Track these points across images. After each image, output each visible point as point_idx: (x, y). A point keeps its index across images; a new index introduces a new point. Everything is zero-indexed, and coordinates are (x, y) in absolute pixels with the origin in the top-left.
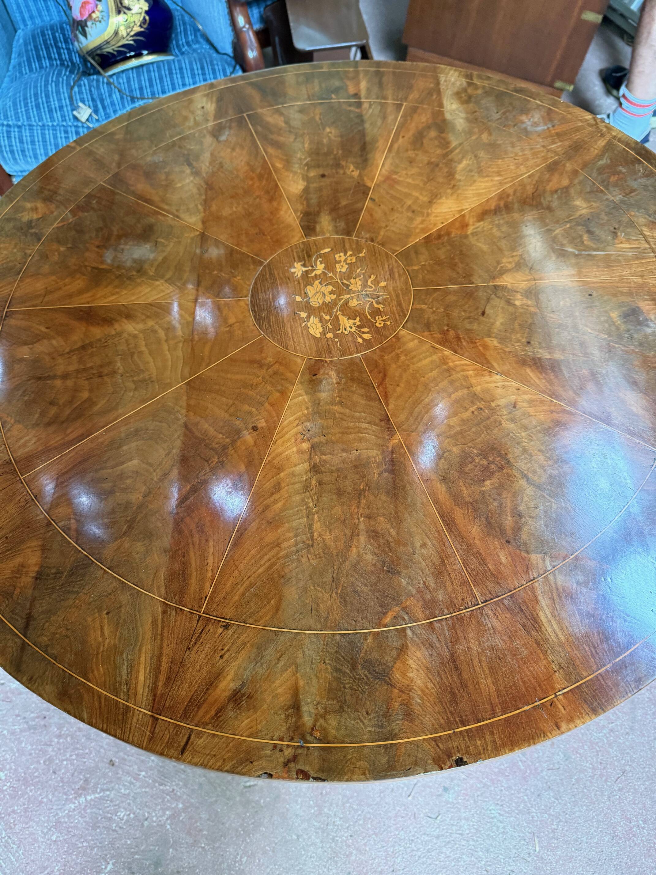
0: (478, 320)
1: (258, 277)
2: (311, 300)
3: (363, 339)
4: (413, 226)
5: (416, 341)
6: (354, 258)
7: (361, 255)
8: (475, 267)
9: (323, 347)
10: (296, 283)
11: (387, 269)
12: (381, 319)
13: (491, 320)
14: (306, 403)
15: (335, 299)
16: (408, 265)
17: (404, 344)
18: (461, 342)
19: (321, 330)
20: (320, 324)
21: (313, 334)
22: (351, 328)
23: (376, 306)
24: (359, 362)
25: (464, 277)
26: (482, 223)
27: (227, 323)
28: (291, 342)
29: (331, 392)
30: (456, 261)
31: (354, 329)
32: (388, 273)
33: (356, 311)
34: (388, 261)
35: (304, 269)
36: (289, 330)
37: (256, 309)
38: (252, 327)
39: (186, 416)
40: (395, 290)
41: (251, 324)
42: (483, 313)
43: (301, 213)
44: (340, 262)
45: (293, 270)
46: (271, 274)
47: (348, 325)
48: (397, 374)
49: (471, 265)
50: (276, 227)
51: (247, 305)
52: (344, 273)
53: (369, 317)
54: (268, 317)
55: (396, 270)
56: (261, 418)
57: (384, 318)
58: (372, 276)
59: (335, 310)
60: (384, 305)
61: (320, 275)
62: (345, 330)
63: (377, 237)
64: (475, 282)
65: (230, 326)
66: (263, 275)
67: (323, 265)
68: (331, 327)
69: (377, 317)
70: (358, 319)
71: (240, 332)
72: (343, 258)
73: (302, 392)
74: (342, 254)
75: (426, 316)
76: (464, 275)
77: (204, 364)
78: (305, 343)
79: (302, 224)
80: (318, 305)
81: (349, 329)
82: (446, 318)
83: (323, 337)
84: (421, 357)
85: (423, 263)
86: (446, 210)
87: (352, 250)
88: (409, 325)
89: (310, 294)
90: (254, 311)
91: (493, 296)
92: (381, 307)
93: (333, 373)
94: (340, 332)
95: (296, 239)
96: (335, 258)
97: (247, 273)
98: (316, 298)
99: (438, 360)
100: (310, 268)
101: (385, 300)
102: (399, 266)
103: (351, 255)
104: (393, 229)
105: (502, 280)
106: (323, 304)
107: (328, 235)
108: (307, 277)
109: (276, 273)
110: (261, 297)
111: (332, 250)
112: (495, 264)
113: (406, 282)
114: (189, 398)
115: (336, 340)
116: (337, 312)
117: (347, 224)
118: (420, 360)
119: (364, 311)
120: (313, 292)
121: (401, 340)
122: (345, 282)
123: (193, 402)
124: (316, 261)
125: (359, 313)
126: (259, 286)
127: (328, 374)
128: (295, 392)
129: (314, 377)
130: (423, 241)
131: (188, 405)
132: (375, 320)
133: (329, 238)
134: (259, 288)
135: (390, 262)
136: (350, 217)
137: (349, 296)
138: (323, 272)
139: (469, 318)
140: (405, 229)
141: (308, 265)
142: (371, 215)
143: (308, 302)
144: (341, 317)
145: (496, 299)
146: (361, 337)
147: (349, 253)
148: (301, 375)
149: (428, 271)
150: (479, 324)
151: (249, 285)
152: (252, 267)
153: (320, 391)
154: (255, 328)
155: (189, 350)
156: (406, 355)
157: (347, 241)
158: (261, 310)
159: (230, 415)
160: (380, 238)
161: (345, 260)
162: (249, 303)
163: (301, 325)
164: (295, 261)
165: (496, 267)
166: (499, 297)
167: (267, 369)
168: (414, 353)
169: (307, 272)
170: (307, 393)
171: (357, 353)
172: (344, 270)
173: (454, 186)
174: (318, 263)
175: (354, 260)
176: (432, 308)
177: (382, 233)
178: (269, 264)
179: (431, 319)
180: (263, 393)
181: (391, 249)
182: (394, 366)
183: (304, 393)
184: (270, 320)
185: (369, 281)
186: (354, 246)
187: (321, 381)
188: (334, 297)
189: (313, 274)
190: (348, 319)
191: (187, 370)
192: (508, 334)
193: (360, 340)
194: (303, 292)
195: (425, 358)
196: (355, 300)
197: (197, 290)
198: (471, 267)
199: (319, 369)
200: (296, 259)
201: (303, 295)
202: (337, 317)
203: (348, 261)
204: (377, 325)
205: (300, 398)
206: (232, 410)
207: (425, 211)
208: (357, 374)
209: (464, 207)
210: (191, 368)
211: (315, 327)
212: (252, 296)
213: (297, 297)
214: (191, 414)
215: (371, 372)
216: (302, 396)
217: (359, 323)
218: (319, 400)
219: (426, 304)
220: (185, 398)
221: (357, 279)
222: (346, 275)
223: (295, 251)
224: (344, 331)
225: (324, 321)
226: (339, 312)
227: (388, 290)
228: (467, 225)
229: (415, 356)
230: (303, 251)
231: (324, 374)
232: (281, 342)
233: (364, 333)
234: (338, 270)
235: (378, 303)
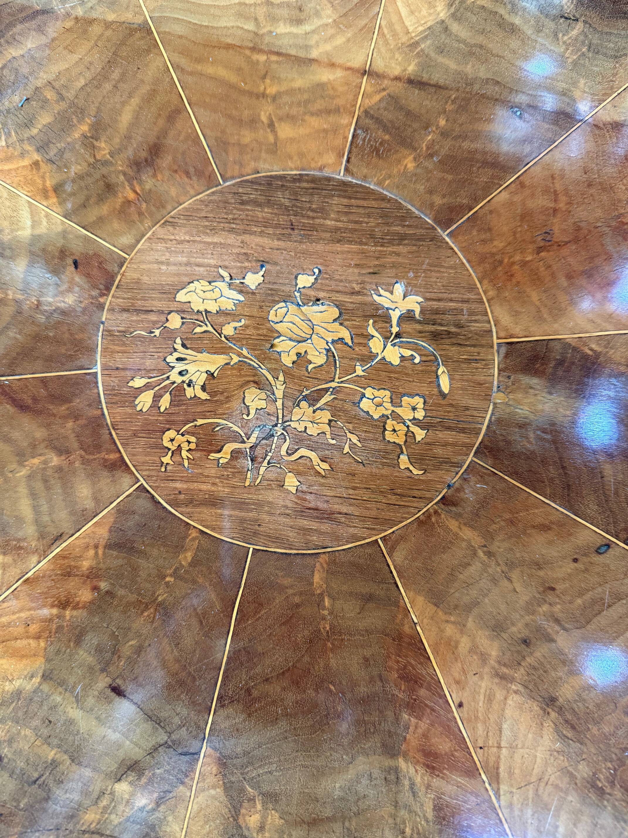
0: (103, 670)
1: (400, 207)
2: (292, 308)
3: (140, 390)
4: (470, 623)
5: (89, 504)
6: (401, 441)
7: (404, 458)
8: (273, 732)
9: (144, 299)
10: (357, 288)
11: (336, 507)
12: (185, 446)
13: (90, 701)
14: (12, 231)
15: (278, 361)
16: (332, 562)
17: (92, 476)
18: (52, 606)
19: (197, 305)
20: (213, 308)
21: (191, 287)
22: (181, 373)
23: (229, 447)
24: (79, 363)
25: (248, 691)
26: (430, 814)
27: (281, 119)
28: (182, 236)
29: (20, 286)
30: (311, 692)
31: (174, 376)
32: (322, 505)
33: (228, 399)
34: (363, 518)
35: (395, 316)
36: (216, 240)
37: (305, 185)
38: (253, 164)
39: (68, 14)
40: (259, 505)
41: (262, 165)
42: (118, 691)
43: (597, 355)
44: (395, 401)
45: (399, 289)
46: (402, 238)
47: (191, 368)
48: (16, 435)
49: (283, 724)
50: (563, 282)
51: (321, 169)
52: (357, 404)
53: (200, 422)
54: (269, 203)
55: (326, 527)
56: (10, 141)
57: (184, 454)
58: (326, 466)
59: (245, 352)
60: (225, 466)
61: (366, 345)
62: (179, 359)
63: (457, 516)
64: (222, 713)
65: (271, 125)
66: (403, 218)
67: (396, 361)
68: (198, 330)
69: (193, 439)
70: (204, 396)
71: (247, 140)
72: (407, 414)
73: (43, 229)
74: (420, 414)
75: (155, 552)
76: (255, 693)
77: (183, 62)
78: (168, 264)
79: (558, 347)
80: (271, 317)
81: (180, 367)
82: (133, 597)
83: (174, 306)
84: (42, 501)
85: (327, 602)
86: (507, 732)
87: (428, 444)
88: (143, 504)
89: (311, 310)
90: (299, 178)
91: (162, 737)
92: (224, 456)
93: (70, 300)
94: (178, 346)
95: (506, 319)
96: (412, 396)
97: (421, 188)
98: (297, 320)
99: (20, 534)
100: (395, 329)
101: (242, 473)
102: (338, 539)
103: (409, 435)
104: (475, 568)
105: (211, 780)
106: (272, 330)
107: (498, 398)
108: (367, 317)
109: (401, 249)
110: (336, 200)
111: (443, 396)
112: (266, 788)
113: (278, 540)
114: (108, 25)
115: (157, 332)
116: (239, 355)
117: (530, 456)
118: (33, 495)
119: (221, 416)
120: (316, 319)
121: (105, 473)
122: (327, 398)
123: (96, 30)
124: (416, 348)
125: (220, 403)
126: (374, 204)
127: (70, 290)
128: (47, 216)
129: (70, 261)
130: (407, 629)
131: (91, 22)
132: (188, 432)
133: (487, 397)
134: (365, 203)
135: (356, 522)
136: (553, 471)
137: (279, 394)
138: (372, 356)
139: (115, 651)
140: (466, 599)
141: (408, 327)
142: (544, 528)
143: (287, 299)
144: (221, 360)
145: (153, 742)
146: (147, 387)
147: (420, 434)
148: (86, 237)
149: (298, 606)
150: (91, 669)
151: (379, 183)
152: (438, 200)
153: (31, 264)
154: (248, 170)
155: (229, 41)
156: (59, 469)
157: (463, 438)
158: (296, 194)
159: (37, 88)
160: (453, 524)
161: (396, 416)
162: (327, 173)
163: (225, 267)
164: (427, 299)
165: (257, 786)
166: (156, 749)
167: (125, 174)
168: (58, 489)
169: (387, 319)
170: (35, 239)
171: (105, 368)
172: (365, 404)
173: (601, 792)
174: (407, 353)
175: (389, 436)
176: (175, 574)
177: (467, 533)
178: (435, 239)
179: (142, 562)
180: (67, 155)
181: (402, 538)
182: (40, 433)
183: (38, 232)
184: (260, 205)
185: (312, 455)
186: (439, 451)
187: (56, 272)
188: (287, 360)
189: (371, 330)
190: (211, 375)
191: (178, 29)
192: (36, 722)
193: (138, 383)
194: (321, 295)
195: (36, 508)
196: (263, 404)
197: (397, 78)
198: (275, 720)
199: (88, 275)
200: (435, 305)
201: (312, 293)
202: (223, 351)
203: (390, 424)
204: (171, 434)
205: (29, 223)
206: (50, 95)
207: (520, 674)
208: (47, 349)
209: (503, 788)
210: (181, 37)
211: (208, 295)
212: (344, 184)
213: (312, 279)
214: (69, 24)
215: (43, 381)
216: (33, 227)
217: (189, 392)
218: (12, 258)
219: (194, 563)
220: (111, 17)
221: (327, 428)
222: (348, 406)
223: (465, 306)
224: (176, 355)
225: (221, 319)
226: (236, 359)
227: (269, 488)
228: (431, 769)
229: (48, 488)
230: (459, 326)
231: (72, 282)
232: (188, 215)
233: (157, 397)
234: (369, 392)
235: (236, 454)
